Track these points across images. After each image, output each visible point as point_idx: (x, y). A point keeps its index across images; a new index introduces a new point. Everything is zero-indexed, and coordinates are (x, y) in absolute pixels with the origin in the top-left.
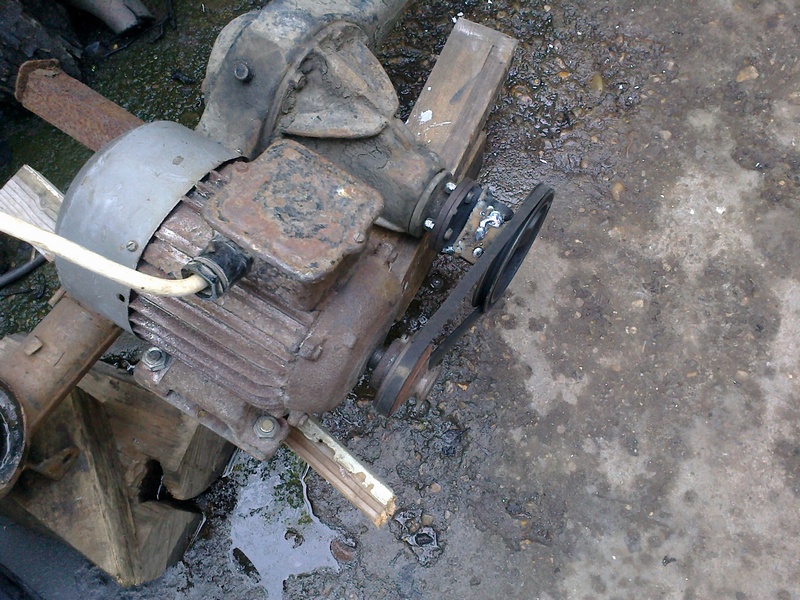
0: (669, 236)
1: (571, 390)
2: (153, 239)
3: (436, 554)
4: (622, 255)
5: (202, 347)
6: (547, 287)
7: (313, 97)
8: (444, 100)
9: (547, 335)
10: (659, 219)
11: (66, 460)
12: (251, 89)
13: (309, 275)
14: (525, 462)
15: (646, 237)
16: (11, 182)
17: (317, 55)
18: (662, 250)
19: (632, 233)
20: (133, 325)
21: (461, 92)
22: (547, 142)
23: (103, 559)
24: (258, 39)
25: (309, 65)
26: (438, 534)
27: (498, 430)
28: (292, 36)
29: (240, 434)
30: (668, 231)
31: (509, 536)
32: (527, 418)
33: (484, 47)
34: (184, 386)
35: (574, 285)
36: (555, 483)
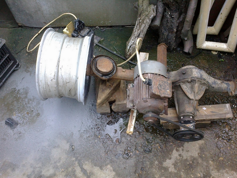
0: (219, 175)
1: (172, 169)
2: (147, 73)
3: (126, 158)
4: (207, 166)
5: (137, 88)
6: (190, 154)
7: (189, 85)
8: (210, 110)
9: (180, 159)
10: (221, 171)
11: (110, 86)
12: (182, 75)
13: (154, 92)
14: (152, 167)
15: (215, 170)
16: (145, 53)
17: (196, 81)
18: (214, 174)
19: (214, 166)
20: (135, 79)
21: (214, 112)
22: (221, 139)
23: (99, 99)
24: (192, 71)
25: (193, 81)
26: (130, 157)
27: (155, 158)
28: (196, 76)
29: (129, 102)
30: (220, 174)
31: (137, 171)
32: (161, 163)
33: (226, 111)
34: (131, 91)
35: (194, 159)
36: (152, 175)
